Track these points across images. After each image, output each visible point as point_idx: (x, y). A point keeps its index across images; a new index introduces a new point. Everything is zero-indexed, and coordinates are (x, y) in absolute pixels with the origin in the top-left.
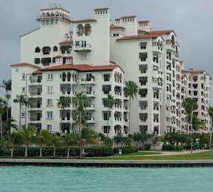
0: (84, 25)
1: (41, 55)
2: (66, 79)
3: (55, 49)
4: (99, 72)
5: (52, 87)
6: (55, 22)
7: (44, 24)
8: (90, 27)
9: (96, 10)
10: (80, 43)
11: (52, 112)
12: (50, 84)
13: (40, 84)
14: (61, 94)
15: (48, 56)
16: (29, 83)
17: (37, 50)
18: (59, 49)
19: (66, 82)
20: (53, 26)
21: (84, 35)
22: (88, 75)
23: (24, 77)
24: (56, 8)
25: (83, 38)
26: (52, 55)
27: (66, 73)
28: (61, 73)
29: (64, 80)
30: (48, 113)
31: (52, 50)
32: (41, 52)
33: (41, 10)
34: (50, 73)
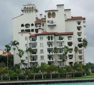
0: (51, 12)
1: (24, 28)
2: (50, 39)
3: (32, 25)
4: (66, 36)
5: (42, 43)
6: (31, 12)
7: (25, 13)
8: (55, 14)
9: (57, 5)
10: (50, 22)
11: (43, 56)
12: (42, 42)
13: (36, 42)
14: (48, 47)
15: (28, 29)
16: (29, 42)
17: (22, 25)
18: (34, 25)
19: (50, 41)
20: (30, 13)
21: (52, 18)
22: (59, 37)
23: (26, 38)
24: (30, 5)
25: (51, 19)
26: (31, 28)
27: (50, 36)
28: (47, 36)
29: (49, 40)
30: (41, 56)
31: (31, 25)
32: (25, 27)
33: (24, 5)
34: (41, 36)
